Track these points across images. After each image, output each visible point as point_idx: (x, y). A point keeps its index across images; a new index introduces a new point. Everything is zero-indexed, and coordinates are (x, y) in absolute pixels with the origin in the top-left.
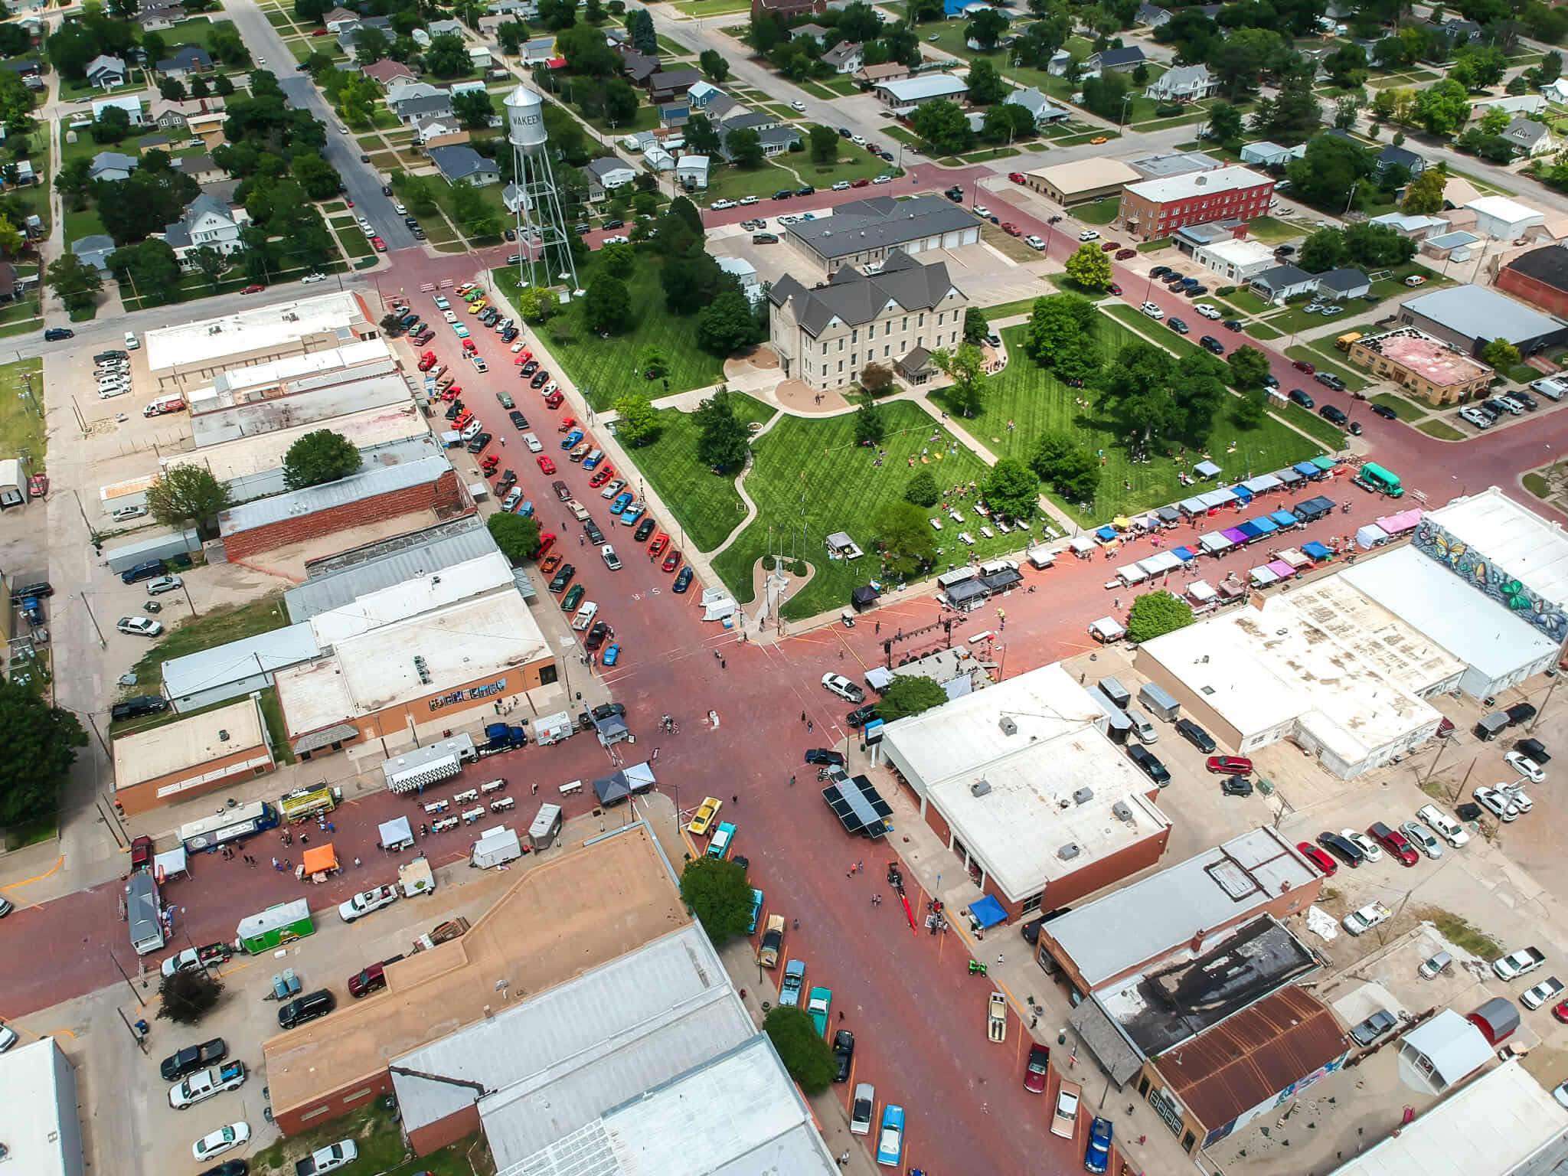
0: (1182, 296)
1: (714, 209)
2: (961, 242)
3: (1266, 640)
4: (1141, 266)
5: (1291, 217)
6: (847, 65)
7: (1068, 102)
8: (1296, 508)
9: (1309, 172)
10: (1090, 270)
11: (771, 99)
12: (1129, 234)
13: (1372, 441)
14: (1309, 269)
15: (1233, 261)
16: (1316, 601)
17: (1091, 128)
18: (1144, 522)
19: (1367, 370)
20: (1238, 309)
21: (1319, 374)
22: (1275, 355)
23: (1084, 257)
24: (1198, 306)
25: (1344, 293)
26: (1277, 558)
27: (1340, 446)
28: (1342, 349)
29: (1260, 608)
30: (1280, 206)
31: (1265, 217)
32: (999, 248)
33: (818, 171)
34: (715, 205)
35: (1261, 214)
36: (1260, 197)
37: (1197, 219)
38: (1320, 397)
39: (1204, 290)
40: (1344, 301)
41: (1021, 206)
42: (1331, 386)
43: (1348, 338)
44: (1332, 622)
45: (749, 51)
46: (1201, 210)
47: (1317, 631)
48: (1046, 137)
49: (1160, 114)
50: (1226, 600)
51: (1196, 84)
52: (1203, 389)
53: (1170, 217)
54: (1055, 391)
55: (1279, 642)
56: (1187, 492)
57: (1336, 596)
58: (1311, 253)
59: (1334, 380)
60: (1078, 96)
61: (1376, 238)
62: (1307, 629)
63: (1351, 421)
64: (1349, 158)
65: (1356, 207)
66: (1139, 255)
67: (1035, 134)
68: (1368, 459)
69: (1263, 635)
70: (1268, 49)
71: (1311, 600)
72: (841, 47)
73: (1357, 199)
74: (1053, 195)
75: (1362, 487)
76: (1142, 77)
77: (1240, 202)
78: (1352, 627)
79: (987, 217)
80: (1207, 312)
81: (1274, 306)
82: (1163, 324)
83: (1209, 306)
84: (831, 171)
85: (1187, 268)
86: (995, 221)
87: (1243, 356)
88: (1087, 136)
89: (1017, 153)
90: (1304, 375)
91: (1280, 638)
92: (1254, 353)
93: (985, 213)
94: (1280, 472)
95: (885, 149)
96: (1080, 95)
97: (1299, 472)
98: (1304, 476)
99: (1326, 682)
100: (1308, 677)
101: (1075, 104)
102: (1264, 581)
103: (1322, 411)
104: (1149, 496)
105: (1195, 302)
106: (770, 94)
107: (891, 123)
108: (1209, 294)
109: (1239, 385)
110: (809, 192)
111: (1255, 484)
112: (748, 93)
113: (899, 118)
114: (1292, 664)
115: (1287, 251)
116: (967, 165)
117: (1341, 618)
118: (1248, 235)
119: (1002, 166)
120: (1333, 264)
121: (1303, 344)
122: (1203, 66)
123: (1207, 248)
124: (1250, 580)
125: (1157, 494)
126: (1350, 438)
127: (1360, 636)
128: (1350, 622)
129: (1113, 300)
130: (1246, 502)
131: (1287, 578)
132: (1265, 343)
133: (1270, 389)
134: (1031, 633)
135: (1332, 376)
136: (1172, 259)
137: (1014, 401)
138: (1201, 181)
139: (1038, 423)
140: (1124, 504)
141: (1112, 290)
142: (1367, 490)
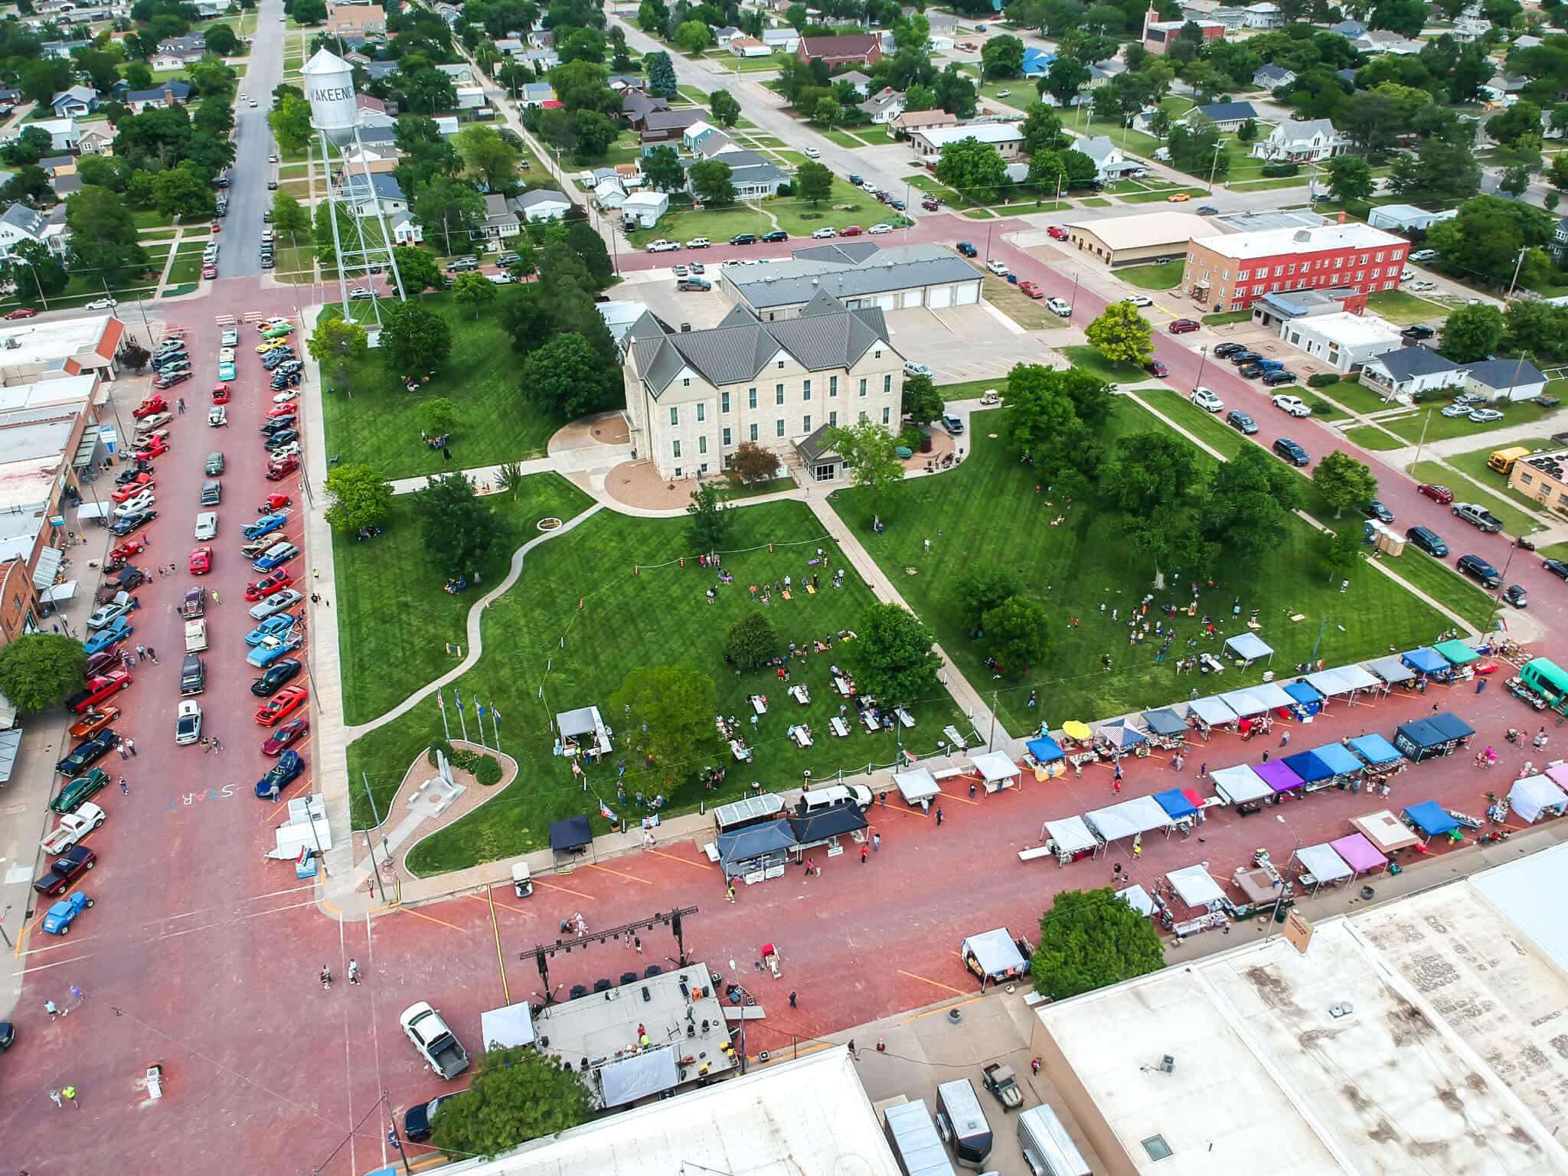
0: (1258, 385)
1: (650, 251)
2: (953, 300)
3: (1307, 1026)
4: (1204, 342)
5: (1431, 293)
6: (886, 113)
7: (1151, 158)
8: (1400, 731)
9: (1458, 236)
10: (1118, 339)
11: (784, 145)
12: (1195, 302)
13: (1543, 619)
14: (1452, 357)
15: (1337, 340)
16: (1418, 937)
17: (1173, 185)
18: (1115, 736)
19: (1537, 506)
20: (1340, 406)
21: (1460, 505)
22: (1391, 473)
23: (1111, 321)
24: (1277, 397)
25: (1504, 392)
26: (1355, 831)
27: (1487, 625)
28: (1500, 470)
29: (1301, 945)
30: (1416, 280)
31: (1395, 290)
32: (1006, 311)
33: (803, 217)
34: (650, 246)
35: (1389, 285)
36: (1388, 263)
37: (1294, 285)
38: (1458, 543)
39: (1290, 378)
40: (1503, 403)
41: (1055, 265)
42: (1478, 526)
43: (1508, 455)
44: (1448, 992)
45: (781, 101)
46: (1299, 275)
47: (1414, 1013)
48: (1111, 191)
49: (1267, 173)
50: (1242, 910)
51: (1317, 142)
52: (1245, 514)
53: (1252, 281)
54: (1027, 502)
55: (1332, 1035)
56: (1209, 684)
57: (1464, 928)
58: (1457, 333)
59: (1484, 515)
60: (1163, 152)
61: (1554, 321)
62: (1396, 1008)
63: (1508, 582)
64: (1518, 220)
65: (1525, 283)
66: (1204, 329)
67: (1095, 187)
68: (1537, 650)
69: (1300, 1013)
70: (1415, 107)
71: (1410, 933)
72: (882, 95)
73: (1527, 273)
74: (1100, 251)
75: (1525, 700)
76: (1249, 133)
77: (1357, 267)
78: (1488, 1008)
79: (1004, 275)
80: (1289, 407)
81: (1395, 403)
82: (1220, 419)
83: (1293, 399)
84: (818, 217)
85: (1270, 348)
86: (1012, 280)
87: (1333, 469)
88: (1164, 193)
89: (1070, 207)
90: (1434, 507)
91: (1335, 1024)
92: (1350, 465)
93: (1000, 270)
94: (1379, 663)
95: (896, 197)
96: (1165, 150)
97: (1411, 665)
98: (1419, 672)
99: (1423, 1148)
100: (1383, 1133)
101: (1160, 161)
102: (1322, 877)
103: (1460, 564)
104: (1140, 685)
105: (1274, 393)
106: (785, 141)
107: (920, 171)
108: (1297, 383)
109: (1324, 512)
110: (780, 238)
111: (1331, 682)
112: (758, 139)
113: (929, 167)
114: (1352, 1094)
115: (1425, 333)
116: (998, 217)
117: (1469, 983)
118: (1366, 310)
119: (1043, 220)
120: (1489, 352)
121: (1438, 461)
122: (1328, 121)
123: (1301, 321)
124: (1294, 873)
125: (1155, 683)
126: (1507, 612)
127: (1504, 1030)
128: (1486, 994)
129: (1152, 384)
130: (1311, 713)
131: (1369, 872)
132: (1375, 454)
133: (1375, 523)
134: (852, 943)
135: (1481, 509)
136: (1251, 336)
137: (960, 511)
138: (1302, 236)
139: (988, 548)
140: (1092, 696)
141: (1151, 369)
142: (1534, 707)
